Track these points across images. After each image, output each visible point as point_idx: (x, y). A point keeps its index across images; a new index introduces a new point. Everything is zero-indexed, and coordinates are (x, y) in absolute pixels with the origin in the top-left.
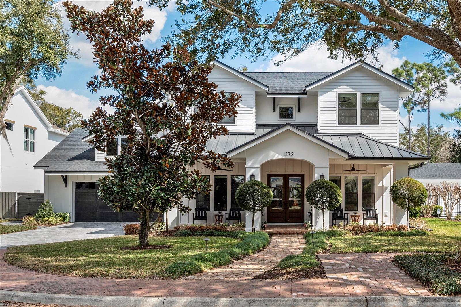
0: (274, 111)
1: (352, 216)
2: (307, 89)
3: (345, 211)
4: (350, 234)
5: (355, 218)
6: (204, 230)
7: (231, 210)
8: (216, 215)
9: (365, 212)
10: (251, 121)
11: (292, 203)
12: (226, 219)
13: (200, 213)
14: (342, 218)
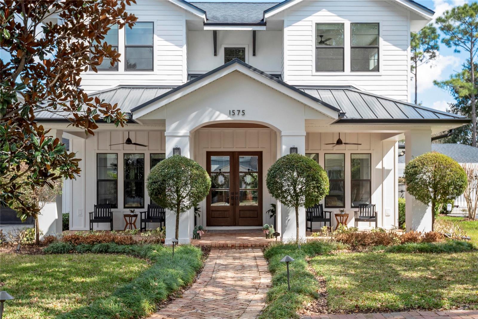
0: (215, 54)
1: (336, 215)
2: (267, 16)
3: (326, 207)
4: (345, 248)
5: (343, 218)
6: (93, 242)
7: (149, 207)
8: (125, 216)
9: (357, 209)
10: (180, 68)
11: (244, 196)
12: (142, 221)
13: (103, 212)
14: (321, 218)
